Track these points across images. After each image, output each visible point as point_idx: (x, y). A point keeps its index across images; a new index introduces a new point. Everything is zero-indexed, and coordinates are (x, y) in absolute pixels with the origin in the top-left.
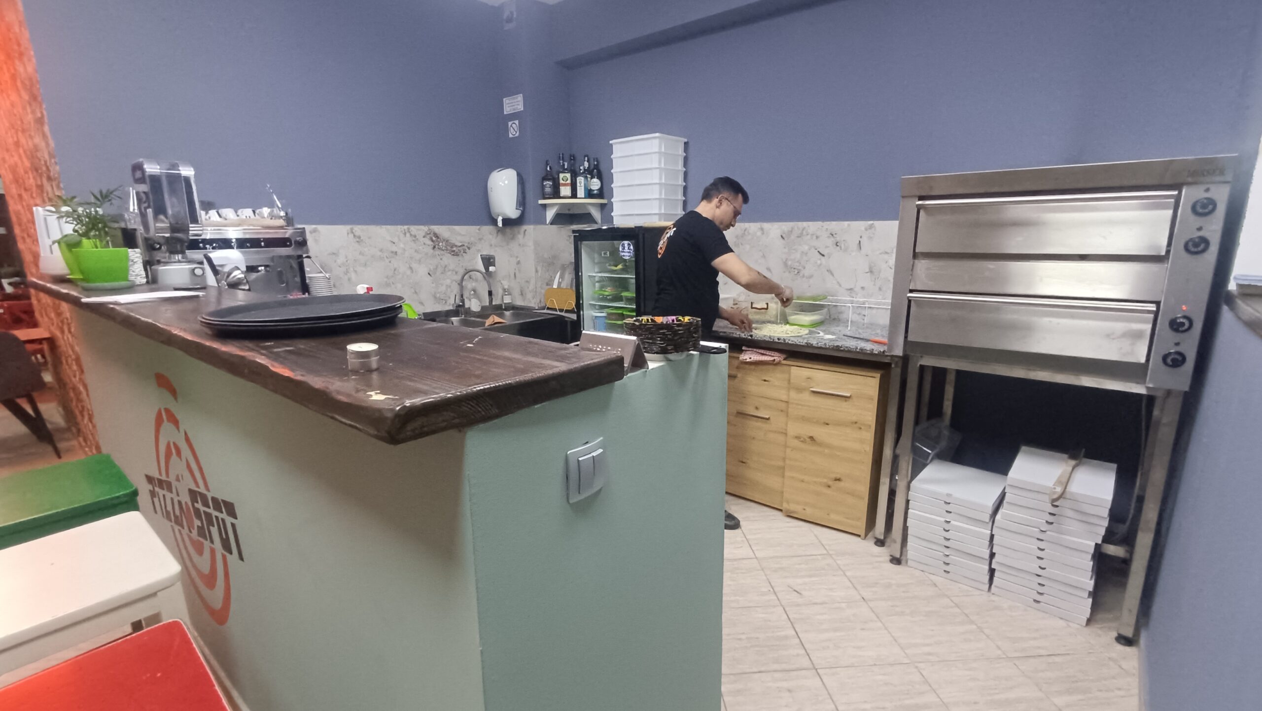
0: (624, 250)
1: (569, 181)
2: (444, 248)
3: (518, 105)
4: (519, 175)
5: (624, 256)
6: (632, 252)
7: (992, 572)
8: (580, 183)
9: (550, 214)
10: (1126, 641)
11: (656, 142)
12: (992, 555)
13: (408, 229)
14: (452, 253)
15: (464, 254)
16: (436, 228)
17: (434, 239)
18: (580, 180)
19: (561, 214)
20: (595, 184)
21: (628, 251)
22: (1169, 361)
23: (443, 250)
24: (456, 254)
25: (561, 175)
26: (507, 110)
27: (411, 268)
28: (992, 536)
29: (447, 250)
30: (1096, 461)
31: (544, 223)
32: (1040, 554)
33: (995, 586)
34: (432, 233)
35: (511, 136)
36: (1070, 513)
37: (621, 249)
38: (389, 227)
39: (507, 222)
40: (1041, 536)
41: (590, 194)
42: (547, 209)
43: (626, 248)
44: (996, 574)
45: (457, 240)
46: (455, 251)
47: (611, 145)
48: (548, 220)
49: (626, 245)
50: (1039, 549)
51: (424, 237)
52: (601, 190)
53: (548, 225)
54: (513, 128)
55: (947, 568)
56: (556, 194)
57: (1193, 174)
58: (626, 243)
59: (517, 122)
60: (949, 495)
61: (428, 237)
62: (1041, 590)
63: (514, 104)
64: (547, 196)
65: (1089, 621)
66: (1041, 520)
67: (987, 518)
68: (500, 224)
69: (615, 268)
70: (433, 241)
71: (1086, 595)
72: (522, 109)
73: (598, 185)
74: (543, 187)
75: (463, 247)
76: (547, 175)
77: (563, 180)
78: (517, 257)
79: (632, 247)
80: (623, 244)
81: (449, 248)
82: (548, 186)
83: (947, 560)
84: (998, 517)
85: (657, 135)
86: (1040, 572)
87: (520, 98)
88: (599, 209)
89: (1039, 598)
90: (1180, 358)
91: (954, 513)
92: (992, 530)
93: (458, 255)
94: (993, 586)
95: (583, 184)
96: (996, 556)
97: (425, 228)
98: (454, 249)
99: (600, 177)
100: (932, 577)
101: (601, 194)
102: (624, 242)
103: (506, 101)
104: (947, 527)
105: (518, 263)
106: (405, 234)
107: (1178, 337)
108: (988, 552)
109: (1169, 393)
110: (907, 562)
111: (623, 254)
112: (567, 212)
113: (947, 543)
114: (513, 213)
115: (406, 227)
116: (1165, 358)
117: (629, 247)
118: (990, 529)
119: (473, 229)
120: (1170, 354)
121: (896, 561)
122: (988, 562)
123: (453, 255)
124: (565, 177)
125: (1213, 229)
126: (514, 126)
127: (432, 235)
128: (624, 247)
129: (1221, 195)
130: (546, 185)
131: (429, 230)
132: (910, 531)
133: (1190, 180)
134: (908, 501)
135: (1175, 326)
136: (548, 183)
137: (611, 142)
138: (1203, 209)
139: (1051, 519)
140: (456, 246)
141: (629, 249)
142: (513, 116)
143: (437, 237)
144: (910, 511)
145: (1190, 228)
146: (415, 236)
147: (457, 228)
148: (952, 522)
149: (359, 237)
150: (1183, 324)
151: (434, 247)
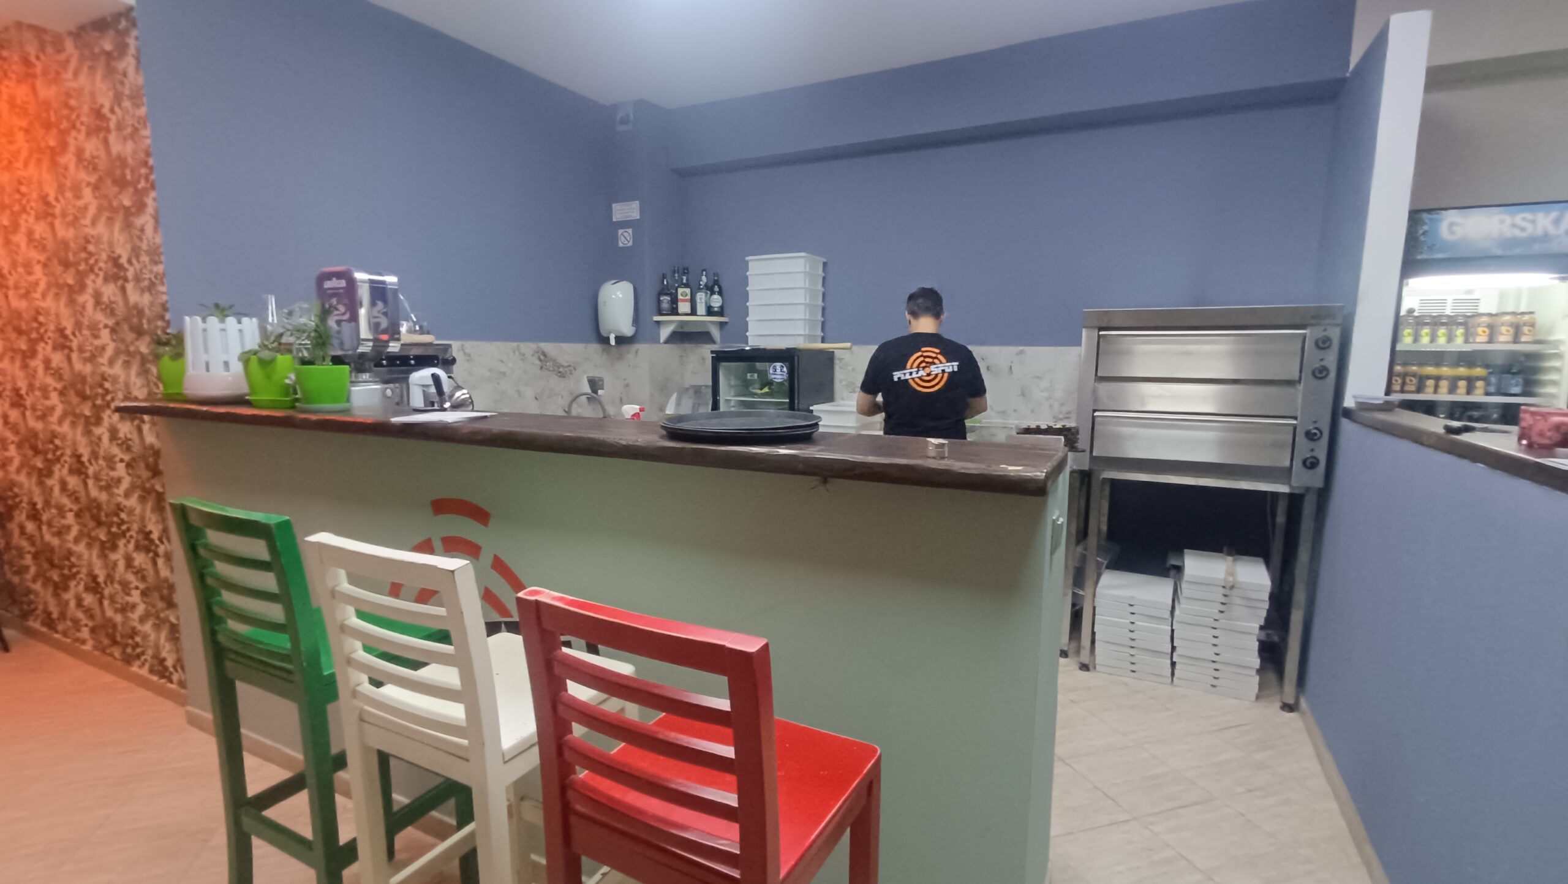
0: (776, 373)
1: (688, 297)
2: (551, 369)
3: (633, 212)
4: (635, 289)
5: (775, 378)
6: (785, 374)
7: (1173, 664)
8: (701, 299)
9: (665, 333)
10: (1288, 708)
11: (801, 262)
12: (1173, 648)
13: (518, 346)
14: (559, 375)
15: (570, 376)
16: (546, 346)
17: (542, 357)
18: (701, 297)
19: (678, 332)
20: (716, 301)
21: (781, 373)
22: (1308, 464)
23: (550, 371)
24: (562, 375)
25: (680, 290)
26: (617, 217)
27: (518, 392)
28: (1173, 631)
29: (554, 371)
30: (1245, 557)
31: (656, 340)
32: (1215, 641)
33: (1178, 678)
34: (540, 352)
35: (621, 245)
36: (1238, 601)
37: (771, 372)
38: (499, 343)
39: (621, 340)
40: (1215, 624)
41: (710, 311)
42: (661, 326)
43: (778, 371)
44: (1178, 666)
45: (563, 360)
46: (563, 373)
47: (747, 262)
48: (662, 339)
49: (779, 369)
50: (1214, 637)
51: (533, 355)
52: (722, 307)
53: (661, 344)
54: (624, 237)
55: (1133, 668)
56: (674, 311)
57: (1313, 317)
58: (778, 365)
59: (630, 231)
60: (1133, 598)
61: (536, 355)
62: (1217, 674)
63: (626, 211)
64: (665, 312)
65: (1258, 697)
66: (1214, 610)
67: (1167, 615)
68: (613, 342)
69: (759, 392)
70: (540, 360)
71: (1254, 672)
72: (638, 217)
73: (718, 302)
74: (659, 302)
75: (569, 368)
76: (663, 289)
77: (682, 295)
78: (625, 379)
79: (785, 369)
80: (775, 366)
81: (556, 368)
82: (665, 301)
83: (1133, 660)
84: (1177, 612)
85: (803, 254)
86: (1216, 658)
87: (636, 204)
88: (718, 327)
89: (1215, 682)
90: (1314, 460)
91: (1139, 614)
92: (1172, 626)
93: (564, 377)
94: (1174, 678)
95: (703, 301)
96: (1177, 649)
97: (533, 346)
98: (561, 370)
99: (720, 293)
100: (1122, 679)
101: (721, 313)
102: (775, 364)
103: (615, 206)
104: (1132, 627)
105: (627, 385)
106: (514, 352)
107: (1312, 445)
108: (1170, 646)
109: (1308, 489)
110: (1095, 668)
111: (774, 376)
112: (680, 330)
113: (1133, 644)
114: (628, 330)
115: (515, 344)
116: (1304, 462)
117: (781, 370)
118: (1170, 624)
119: (578, 347)
120: (1307, 458)
121: (1085, 667)
122: (1169, 656)
123: (560, 377)
124: (683, 293)
125: (1331, 359)
126: (626, 234)
127: (540, 354)
128: (776, 369)
129: (1335, 334)
130: (663, 300)
131: (538, 347)
132: (1097, 637)
133: (1313, 322)
134: (1094, 608)
135: (1310, 436)
136: (666, 299)
137: (747, 258)
138: (1323, 344)
139: (1222, 608)
140: (563, 366)
141: (781, 371)
142: (624, 224)
143: (545, 356)
144: (1097, 617)
145: (1313, 358)
146: (524, 355)
147: (564, 345)
148: (1137, 623)
149: (469, 355)
150: (1315, 434)
151: (542, 368)
